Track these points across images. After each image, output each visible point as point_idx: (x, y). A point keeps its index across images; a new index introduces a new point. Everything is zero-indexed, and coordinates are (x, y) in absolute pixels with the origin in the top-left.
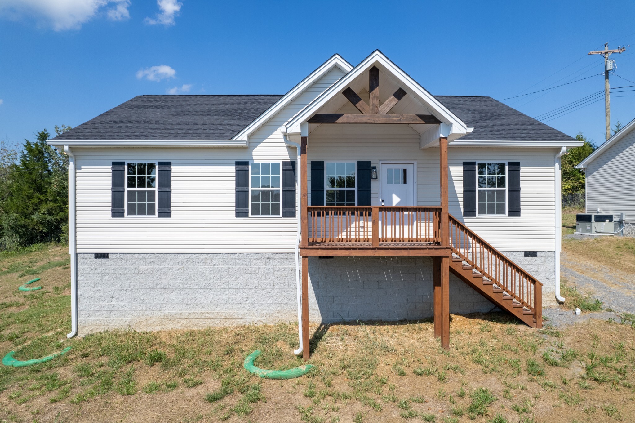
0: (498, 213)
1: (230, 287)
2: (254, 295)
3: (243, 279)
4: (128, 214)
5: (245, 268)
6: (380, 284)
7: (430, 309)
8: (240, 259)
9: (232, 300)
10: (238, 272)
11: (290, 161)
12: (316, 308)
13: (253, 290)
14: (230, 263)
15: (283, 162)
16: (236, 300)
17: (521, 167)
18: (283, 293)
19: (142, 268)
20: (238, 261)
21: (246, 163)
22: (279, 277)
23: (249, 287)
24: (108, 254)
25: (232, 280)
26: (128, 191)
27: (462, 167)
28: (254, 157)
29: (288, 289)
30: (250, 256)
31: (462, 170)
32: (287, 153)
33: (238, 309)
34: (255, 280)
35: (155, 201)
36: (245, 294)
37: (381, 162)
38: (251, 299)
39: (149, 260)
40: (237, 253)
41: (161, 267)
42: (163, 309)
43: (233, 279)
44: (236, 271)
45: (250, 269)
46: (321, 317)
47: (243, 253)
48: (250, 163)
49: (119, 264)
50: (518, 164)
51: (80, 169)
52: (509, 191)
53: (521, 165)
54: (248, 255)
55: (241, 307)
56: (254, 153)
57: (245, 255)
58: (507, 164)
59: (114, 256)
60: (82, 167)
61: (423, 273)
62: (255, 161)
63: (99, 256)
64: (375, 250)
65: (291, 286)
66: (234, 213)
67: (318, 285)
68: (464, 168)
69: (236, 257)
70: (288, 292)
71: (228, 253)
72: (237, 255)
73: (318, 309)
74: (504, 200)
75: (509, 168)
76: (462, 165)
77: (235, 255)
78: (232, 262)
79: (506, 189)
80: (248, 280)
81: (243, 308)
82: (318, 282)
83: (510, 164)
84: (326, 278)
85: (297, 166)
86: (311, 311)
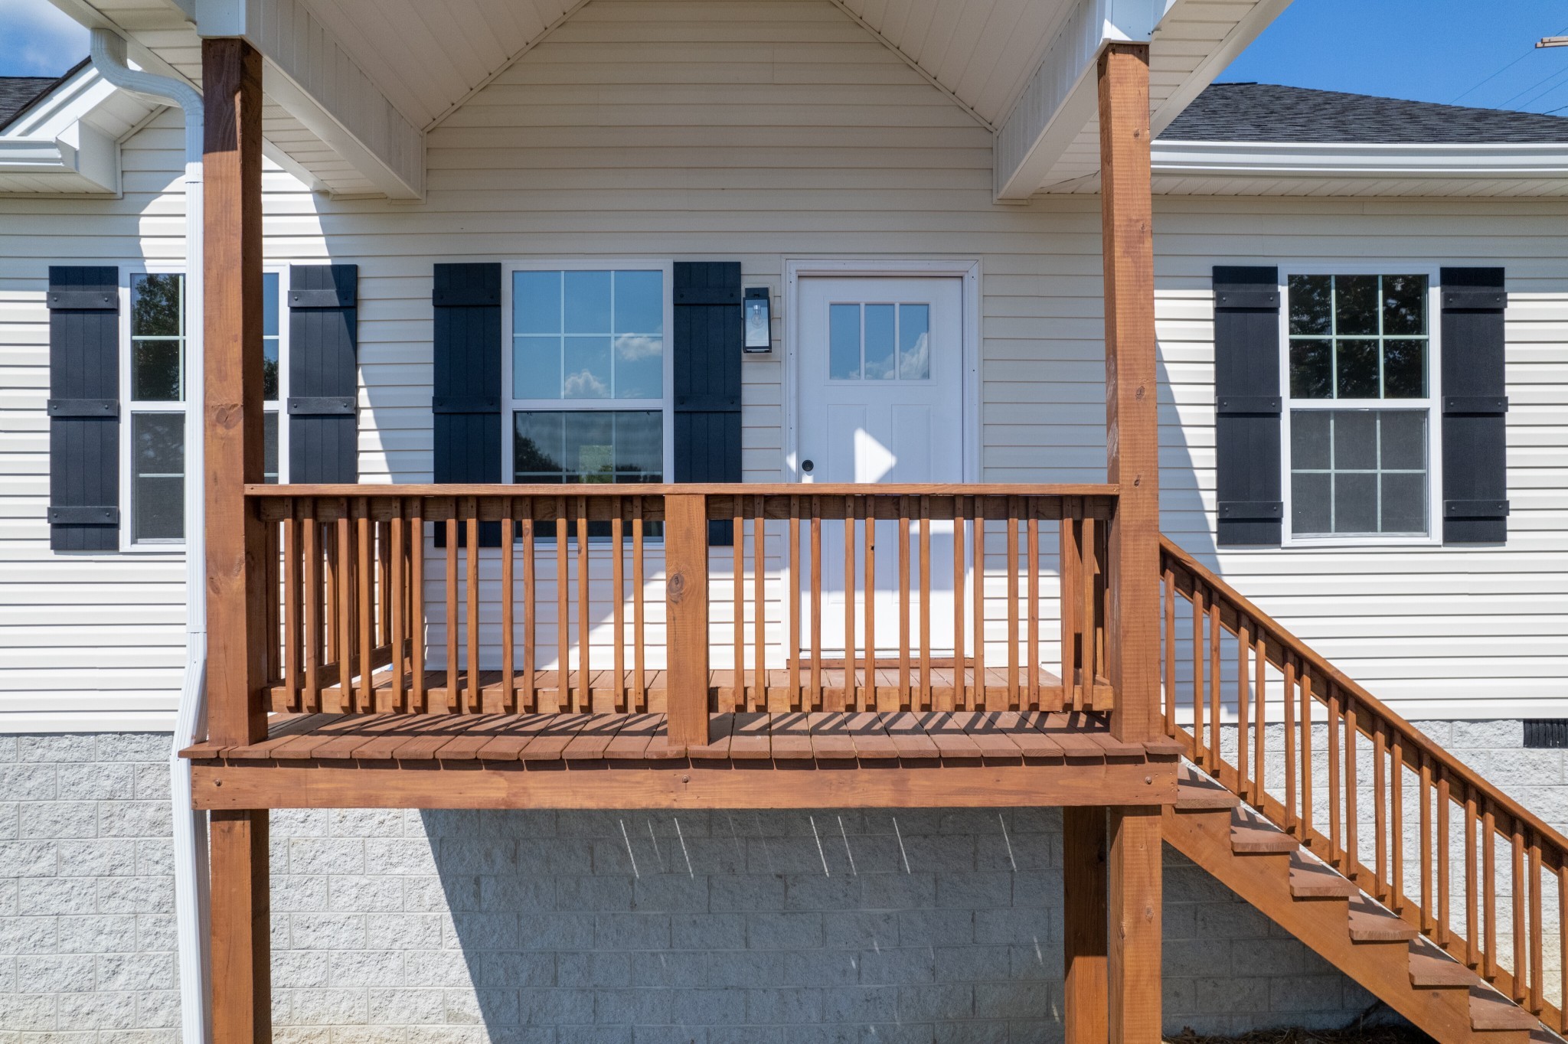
0: (1390, 526)
1: (25, 906)
2: (150, 945)
3: (94, 864)
5: (104, 808)
6: (792, 891)
7: (1049, 1015)
8: (79, 763)
9: (38, 974)
10: (71, 831)
11: (328, 262)
12: (466, 1010)
13: (147, 922)
14: (29, 785)
15: (293, 269)
16: (57, 976)
17: (1510, 296)
18: (298, 933)
20: (70, 775)
21: (107, 277)
23: (128, 907)
25: (36, 868)
27: (1210, 294)
28: (147, 246)
29: (324, 916)
30: (134, 746)
31: (1208, 308)
32: (314, 224)
33: (65, 1022)
34: (159, 868)
36: (104, 941)
37: (794, 267)
38: (135, 967)
40: (61, 734)
43: (43, 866)
44: (58, 827)
45: (132, 813)
47: (96, 734)
48: (123, 276)
50: (1494, 277)
52: (1446, 415)
53: (1507, 284)
54: (121, 745)
55: (85, 1010)
56: (145, 225)
57: (106, 745)
58: (1435, 276)
61: (1012, 832)
62: (152, 268)
64: (683, 774)
65: (343, 900)
66: (44, 528)
67: (477, 895)
68: (1217, 299)
69: (61, 755)
70: (327, 931)
71: (18, 735)
72: (65, 742)
73: (479, 1014)
74: (1417, 457)
75: (1446, 298)
76: (1210, 282)
77: (55, 745)
78: (39, 779)
79: (1433, 402)
80: (119, 871)
81: (95, 1016)
82: (477, 881)
83: (1450, 277)
84: (514, 859)
85: (365, 289)
86: (443, 1027)
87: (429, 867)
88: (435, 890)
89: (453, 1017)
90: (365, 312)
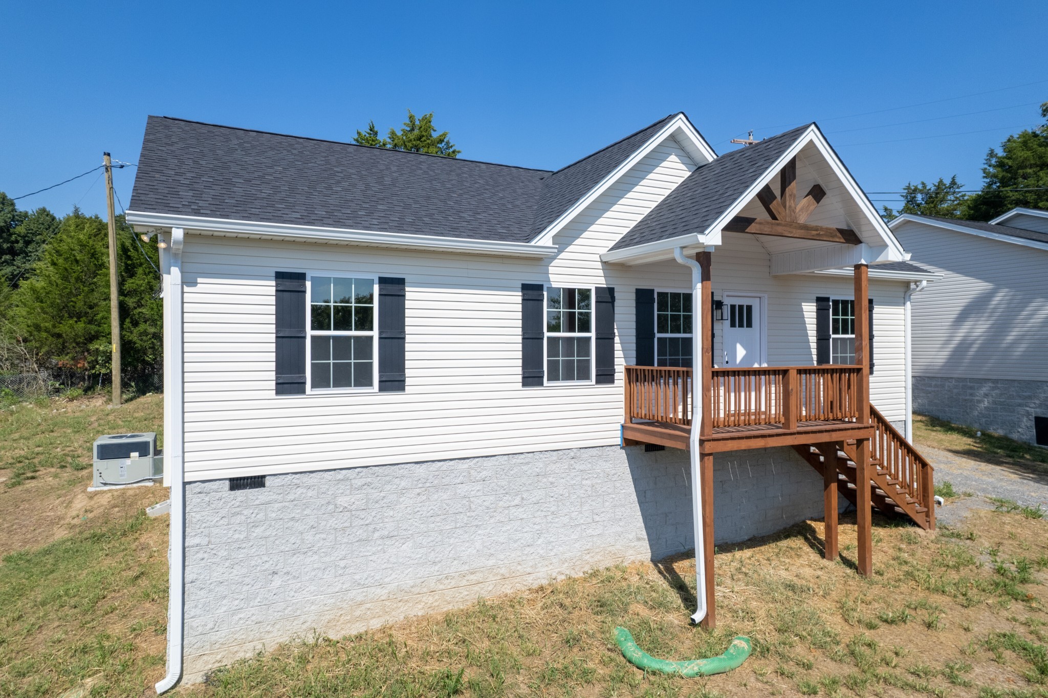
1: (511, 517)
2: (550, 527)
3: (534, 499)
4: (314, 386)
5: (536, 479)
6: (724, 486)
7: (782, 517)
8: (528, 463)
9: (515, 541)
10: (525, 488)
11: (605, 286)
12: (642, 536)
13: (549, 518)
14: (512, 472)
15: (596, 288)
16: (522, 541)
17: (875, 307)
18: (595, 517)
19: (342, 501)
20: (525, 468)
21: (540, 288)
22: (589, 489)
23: (543, 514)
24: (264, 477)
25: (513, 503)
26: (314, 338)
28: (552, 278)
29: (603, 510)
30: (545, 456)
32: (601, 273)
33: (524, 558)
34: (552, 499)
35: (371, 358)
36: (537, 527)
37: (726, 293)
38: (545, 535)
39: (358, 482)
40: (522, 453)
41: (382, 494)
42: (387, 580)
43: (517, 501)
44: (521, 487)
45: (545, 480)
46: (649, 551)
47: (533, 452)
48: (545, 288)
49: (291, 497)
51: (194, 284)
53: (874, 303)
54: (541, 456)
55: (531, 552)
56: (551, 270)
57: (537, 455)
59: (278, 481)
60: (199, 280)
61: (773, 463)
62: (554, 285)
63: (237, 484)
65: (607, 504)
66: (520, 378)
67: (645, 497)
69: (522, 461)
70: (602, 515)
71: (508, 454)
72: (522, 456)
73: (646, 537)
77: (520, 457)
78: (515, 470)
80: (540, 501)
81: (534, 555)
82: (645, 492)
84: (655, 484)
85: (616, 294)
86: (636, 543)
87: (632, 489)
88: (634, 497)
89: (639, 539)
90: (616, 304)
